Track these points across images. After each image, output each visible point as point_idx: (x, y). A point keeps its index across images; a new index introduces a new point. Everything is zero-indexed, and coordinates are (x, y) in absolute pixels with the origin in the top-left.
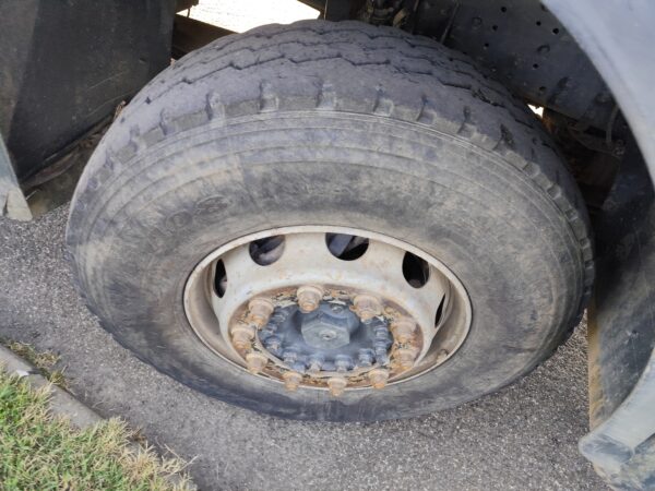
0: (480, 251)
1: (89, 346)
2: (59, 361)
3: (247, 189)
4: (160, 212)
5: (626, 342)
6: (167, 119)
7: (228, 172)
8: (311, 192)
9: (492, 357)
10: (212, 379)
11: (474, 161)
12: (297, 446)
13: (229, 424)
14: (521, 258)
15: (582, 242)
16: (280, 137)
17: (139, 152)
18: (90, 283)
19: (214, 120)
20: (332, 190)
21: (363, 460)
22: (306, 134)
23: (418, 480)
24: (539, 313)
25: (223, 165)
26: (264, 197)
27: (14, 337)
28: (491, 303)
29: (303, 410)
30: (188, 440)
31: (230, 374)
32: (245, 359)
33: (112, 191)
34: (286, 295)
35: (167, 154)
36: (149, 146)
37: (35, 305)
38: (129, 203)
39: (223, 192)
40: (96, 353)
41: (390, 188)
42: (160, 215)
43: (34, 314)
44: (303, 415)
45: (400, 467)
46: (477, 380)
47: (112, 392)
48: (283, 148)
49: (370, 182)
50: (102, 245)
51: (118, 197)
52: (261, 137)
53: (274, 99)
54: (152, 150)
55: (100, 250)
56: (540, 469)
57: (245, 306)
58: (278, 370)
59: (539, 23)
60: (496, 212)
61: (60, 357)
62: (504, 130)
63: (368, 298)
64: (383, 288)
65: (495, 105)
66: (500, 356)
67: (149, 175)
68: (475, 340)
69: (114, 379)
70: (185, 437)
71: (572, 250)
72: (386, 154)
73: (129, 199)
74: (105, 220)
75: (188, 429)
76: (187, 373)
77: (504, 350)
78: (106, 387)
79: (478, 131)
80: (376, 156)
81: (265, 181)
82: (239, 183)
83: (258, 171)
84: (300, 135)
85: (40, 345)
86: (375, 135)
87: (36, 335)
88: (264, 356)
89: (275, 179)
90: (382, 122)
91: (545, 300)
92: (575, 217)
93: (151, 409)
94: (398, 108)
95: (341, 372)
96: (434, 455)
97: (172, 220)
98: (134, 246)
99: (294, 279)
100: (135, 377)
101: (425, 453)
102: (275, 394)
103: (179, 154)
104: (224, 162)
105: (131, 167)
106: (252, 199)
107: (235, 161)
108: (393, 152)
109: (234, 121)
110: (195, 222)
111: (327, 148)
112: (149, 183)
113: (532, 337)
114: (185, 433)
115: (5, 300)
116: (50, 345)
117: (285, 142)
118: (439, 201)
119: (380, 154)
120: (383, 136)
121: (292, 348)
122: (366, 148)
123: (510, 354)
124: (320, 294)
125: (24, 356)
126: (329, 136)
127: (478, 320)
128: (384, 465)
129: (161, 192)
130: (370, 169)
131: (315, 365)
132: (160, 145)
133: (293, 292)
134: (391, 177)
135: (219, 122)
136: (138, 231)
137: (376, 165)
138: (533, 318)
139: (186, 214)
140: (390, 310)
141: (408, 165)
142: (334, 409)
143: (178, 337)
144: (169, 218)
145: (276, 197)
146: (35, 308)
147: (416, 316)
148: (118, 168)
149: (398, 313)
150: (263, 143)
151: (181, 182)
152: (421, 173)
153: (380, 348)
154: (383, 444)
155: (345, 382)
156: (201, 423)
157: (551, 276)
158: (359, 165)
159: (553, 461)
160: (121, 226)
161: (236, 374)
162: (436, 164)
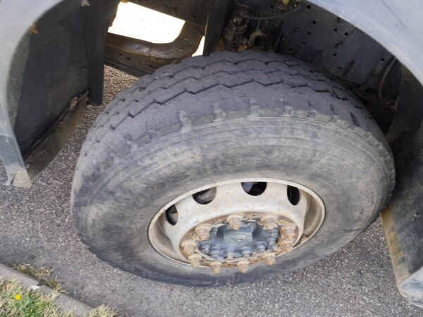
0: (337, 183)
1: (70, 259)
2: (52, 273)
3: (203, 165)
4: (145, 183)
5: (413, 220)
6: (151, 129)
7: (193, 157)
8: (241, 163)
9: (335, 236)
10: (161, 272)
11: (338, 136)
12: (214, 302)
13: (170, 296)
14: (358, 184)
15: (391, 170)
16: (226, 135)
17: (132, 150)
18: (88, 228)
19: (183, 128)
20: (255, 160)
21: (255, 304)
22: (242, 132)
23: (289, 311)
24: (365, 210)
25: (190, 154)
26: (213, 168)
27: (17, 261)
28: (338, 209)
29: (217, 281)
30: (147, 311)
31: (173, 267)
32: (187, 259)
33: (112, 174)
34: (220, 220)
35: (152, 150)
36: (139, 146)
37: (27, 237)
38: (125, 180)
39: (188, 169)
40: (76, 263)
41: (290, 156)
42: (145, 186)
43: (27, 243)
44: (217, 284)
45: (277, 304)
46: (325, 249)
47: (92, 288)
48: (228, 141)
49: (278, 154)
50: (102, 206)
51: (116, 177)
52: (214, 136)
53: (221, 113)
54: (141, 149)
55: (100, 209)
56: (355, 291)
57: (193, 230)
58: (207, 262)
59: (336, 30)
60: (348, 162)
61: (52, 270)
62: (352, 115)
63: (270, 216)
64: (279, 210)
65: (343, 99)
66: (340, 235)
67: (139, 163)
68: (325, 228)
69: (91, 279)
70: (144, 309)
71: (386, 174)
72: (290, 138)
73: (125, 178)
74: (106, 192)
75: (145, 304)
76: (146, 270)
77: (342, 232)
78: (87, 285)
79: (340, 119)
80: (283, 140)
81: (215, 160)
82: (199, 163)
83: (211, 155)
84: (238, 132)
85: (37, 264)
86: (282, 128)
87: (33, 258)
88: (200, 255)
89: (221, 158)
90: (287, 120)
91: (369, 203)
92: (389, 158)
93: (119, 295)
94: (296, 112)
95: (247, 257)
96: (295, 294)
97: (152, 187)
98: (124, 205)
99: (225, 212)
100: (104, 275)
101: (289, 293)
102: (200, 274)
103: (161, 150)
104: (190, 152)
105: (127, 160)
106: (205, 170)
107: (197, 151)
108: (294, 137)
109: (197, 128)
110: (167, 187)
111: (254, 139)
112: (139, 168)
113: (359, 223)
114: (144, 306)
115: (6, 237)
116: (43, 263)
117: (229, 138)
118: (317, 159)
119: (286, 138)
120: (287, 128)
121: (215, 247)
122: (278, 136)
123: (346, 234)
124: (241, 218)
125: (28, 273)
126: (256, 132)
127: (328, 217)
128: (267, 305)
129: (147, 173)
130: (279, 148)
131: (230, 255)
132: (147, 145)
133: (224, 219)
134: (292, 150)
135: (186, 130)
136: (129, 196)
137: (283, 145)
138: (362, 213)
139: (162, 183)
140: (282, 221)
141: (302, 143)
142: (236, 278)
143: (143, 251)
144: (150, 186)
145: (220, 168)
146: (28, 239)
147: (296, 222)
148: (117, 161)
149: (286, 222)
150: (215, 139)
151: (162, 166)
152: (309, 146)
153: (272, 242)
154: (264, 292)
155: (248, 263)
156: (152, 298)
157: (374, 190)
158: (273, 146)
159: (361, 285)
160: (118, 194)
161: (177, 267)
162: (317, 140)
